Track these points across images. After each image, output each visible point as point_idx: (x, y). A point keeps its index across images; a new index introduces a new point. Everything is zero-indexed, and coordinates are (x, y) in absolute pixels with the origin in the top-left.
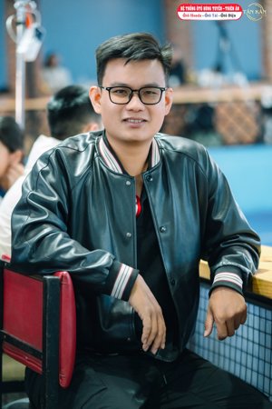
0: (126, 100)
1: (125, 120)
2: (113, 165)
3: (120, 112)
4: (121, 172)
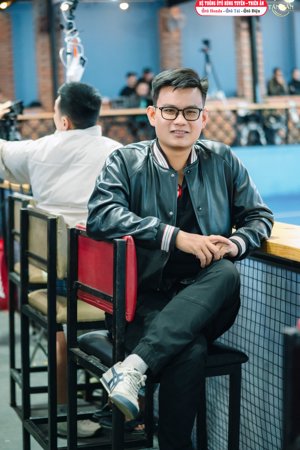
0: (173, 117)
1: (173, 132)
2: (162, 162)
4: (167, 167)
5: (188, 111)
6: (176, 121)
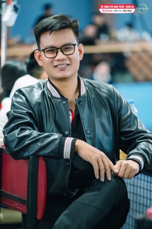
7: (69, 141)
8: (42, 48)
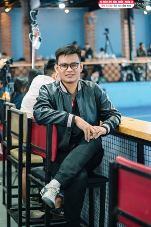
1: (66, 75)
3: (65, 72)
4: (67, 92)
5: (73, 65)
6: (67, 70)
7: (71, 116)
8: (59, 64)
